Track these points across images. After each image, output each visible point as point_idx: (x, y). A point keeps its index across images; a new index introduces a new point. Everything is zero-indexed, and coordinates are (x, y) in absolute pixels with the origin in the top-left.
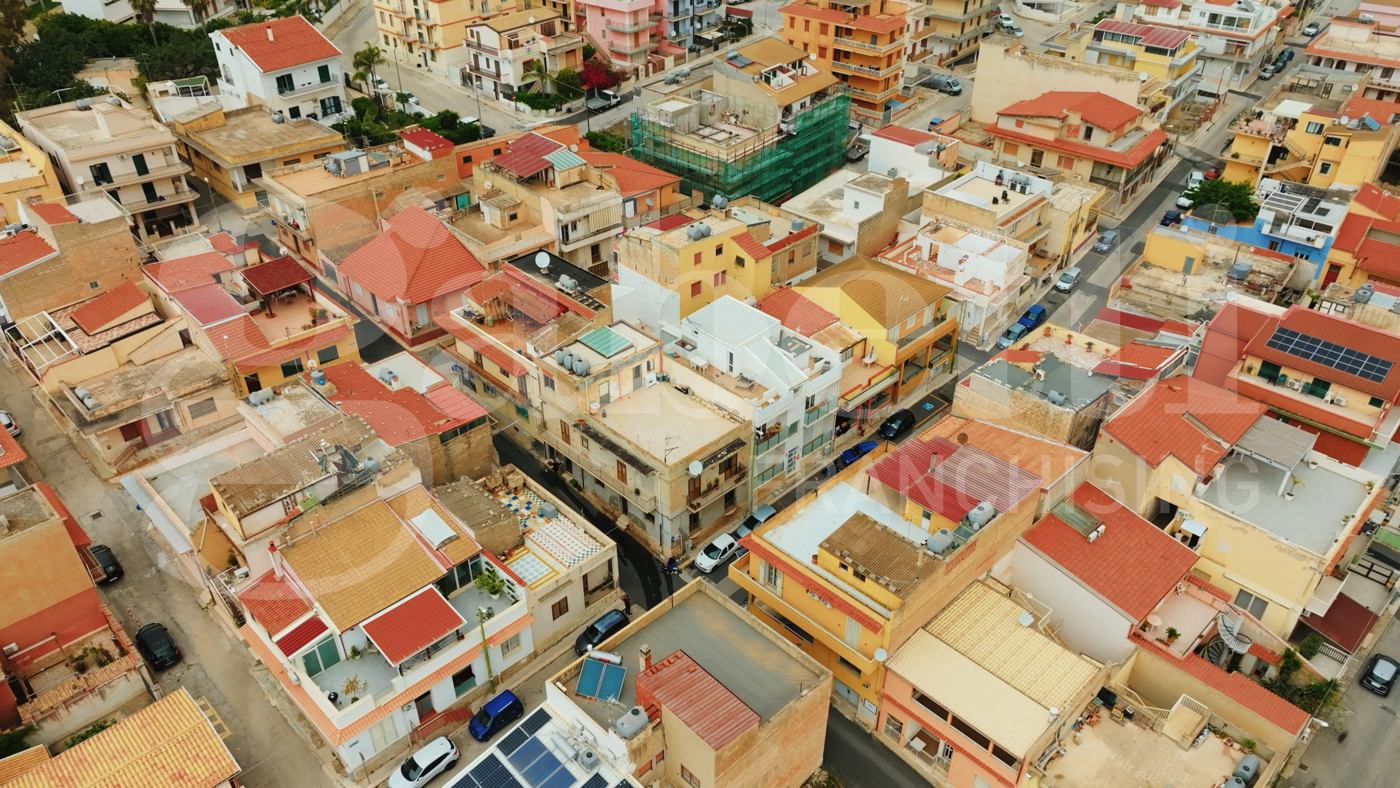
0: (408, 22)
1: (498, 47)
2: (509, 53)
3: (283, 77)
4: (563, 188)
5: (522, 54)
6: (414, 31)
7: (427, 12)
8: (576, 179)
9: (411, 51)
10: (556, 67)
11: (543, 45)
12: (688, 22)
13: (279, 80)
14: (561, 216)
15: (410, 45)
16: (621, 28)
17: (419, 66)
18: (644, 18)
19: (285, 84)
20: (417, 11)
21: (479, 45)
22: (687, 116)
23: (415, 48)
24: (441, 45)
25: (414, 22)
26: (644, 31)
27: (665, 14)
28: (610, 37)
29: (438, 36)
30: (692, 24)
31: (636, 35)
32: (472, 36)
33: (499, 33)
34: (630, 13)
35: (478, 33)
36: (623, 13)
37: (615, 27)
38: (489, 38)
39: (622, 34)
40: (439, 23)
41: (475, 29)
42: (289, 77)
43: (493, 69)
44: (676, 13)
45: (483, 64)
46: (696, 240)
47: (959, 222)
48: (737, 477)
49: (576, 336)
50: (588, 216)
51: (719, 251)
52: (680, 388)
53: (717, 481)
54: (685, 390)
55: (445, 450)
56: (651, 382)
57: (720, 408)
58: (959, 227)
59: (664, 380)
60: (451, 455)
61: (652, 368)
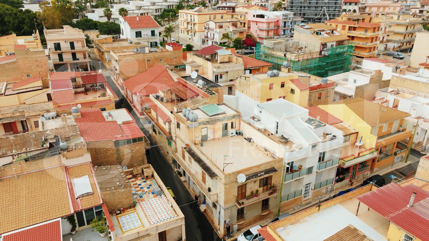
0: (188, 23)
1: (214, 27)
2: (218, 30)
3: (138, 32)
4: (220, 63)
5: (223, 31)
6: (189, 26)
7: (194, 19)
8: (227, 60)
9: (188, 34)
10: (235, 37)
11: (231, 29)
12: (289, 30)
13: (136, 32)
14: (215, 70)
15: (188, 32)
16: (262, 28)
17: (190, 39)
18: (272, 26)
19: (138, 34)
20: (191, 19)
21: (209, 28)
22: (280, 45)
23: (189, 32)
24: (197, 30)
25: (190, 24)
26: (271, 30)
27: (280, 26)
28: (259, 32)
29: (196, 27)
30: (290, 31)
31: (268, 31)
32: (207, 26)
33: (216, 23)
34: (267, 22)
35: (209, 24)
36: (264, 22)
37: (260, 28)
38: (212, 25)
39: (263, 30)
40: (197, 22)
41: (208, 23)
42: (140, 32)
43: (212, 36)
44: (285, 26)
45: (209, 35)
46: (271, 77)
47: (411, 91)
48: (270, 191)
49: (198, 106)
50: (227, 72)
51: (283, 86)
52: (247, 139)
53: (257, 191)
54: (249, 140)
55: (117, 150)
56: (232, 134)
57: (266, 150)
58: (410, 93)
59: (239, 134)
60: (121, 154)
61: (234, 126)
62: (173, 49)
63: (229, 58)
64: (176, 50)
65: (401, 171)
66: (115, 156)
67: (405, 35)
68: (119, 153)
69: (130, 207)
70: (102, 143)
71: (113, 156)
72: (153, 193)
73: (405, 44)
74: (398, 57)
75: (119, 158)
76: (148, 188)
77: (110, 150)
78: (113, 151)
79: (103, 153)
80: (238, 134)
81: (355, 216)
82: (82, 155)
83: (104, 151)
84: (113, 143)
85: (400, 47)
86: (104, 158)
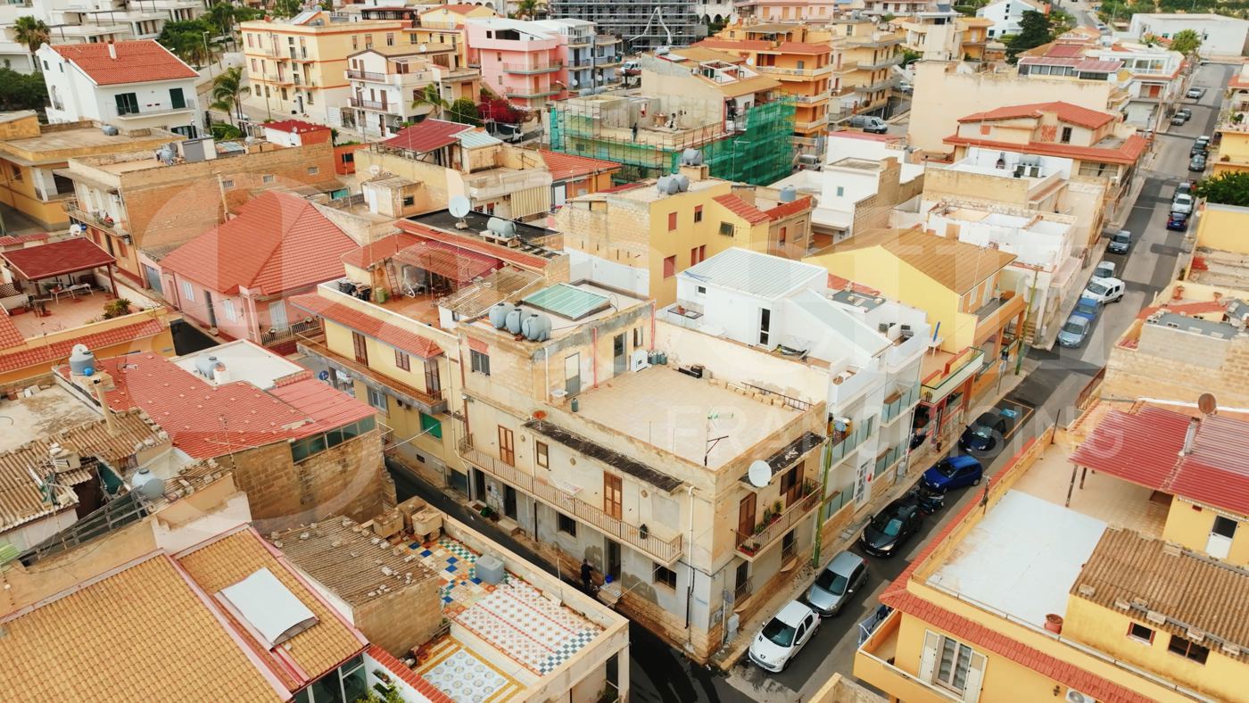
0: (281, 63)
1: (385, 71)
2: (398, 78)
3: (124, 95)
4: (473, 172)
5: (412, 81)
6: (288, 74)
7: (304, 50)
8: (490, 163)
9: (285, 97)
10: (452, 96)
11: (437, 74)
12: (589, 74)
13: (118, 98)
14: (475, 192)
15: (284, 90)
16: (520, 70)
17: (294, 112)
18: (545, 61)
19: (127, 104)
20: (292, 50)
21: (363, 75)
22: (616, 111)
23: (290, 92)
24: (320, 84)
25: (290, 64)
26: (544, 74)
27: (566, 63)
28: (508, 82)
29: (316, 74)
30: (593, 77)
31: (536, 78)
32: (355, 66)
33: (387, 57)
34: (530, 52)
35: (361, 62)
36: (523, 52)
37: (512, 70)
38: (374, 64)
39: (522, 76)
40: (317, 58)
41: (358, 58)
42: (133, 96)
43: (378, 98)
44: (577, 63)
45: (367, 96)
46: (670, 194)
47: (975, 201)
48: (801, 501)
49: (520, 295)
50: (509, 196)
51: (698, 217)
52: (689, 369)
53: (778, 506)
54: (697, 372)
55: (301, 472)
56: (640, 362)
57: (764, 392)
58: (975, 207)
59: (659, 360)
60: (312, 483)
61: (639, 342)
62: (304, 141)
63: (496, 155)
64: (313, 142)
65: (1018, 396)
66: (297, 492)
67: (873, 74)
68: (307, 482)
69: (435, 639)
70: (255, 456)
71: (290, 496)
72: (477, 581)
73: (874, 96)
74: (874, 127)
75: (308, 499)
76: (451, 569)
77: (281, 477)
78: (288, 479)
79: (260, 491)
80: (654, 360)
81: (1065, 508)
82: (221, 505)
83: (261, 484)
84: (288, 450)
85: (867, 104)
86: (263, 507)
